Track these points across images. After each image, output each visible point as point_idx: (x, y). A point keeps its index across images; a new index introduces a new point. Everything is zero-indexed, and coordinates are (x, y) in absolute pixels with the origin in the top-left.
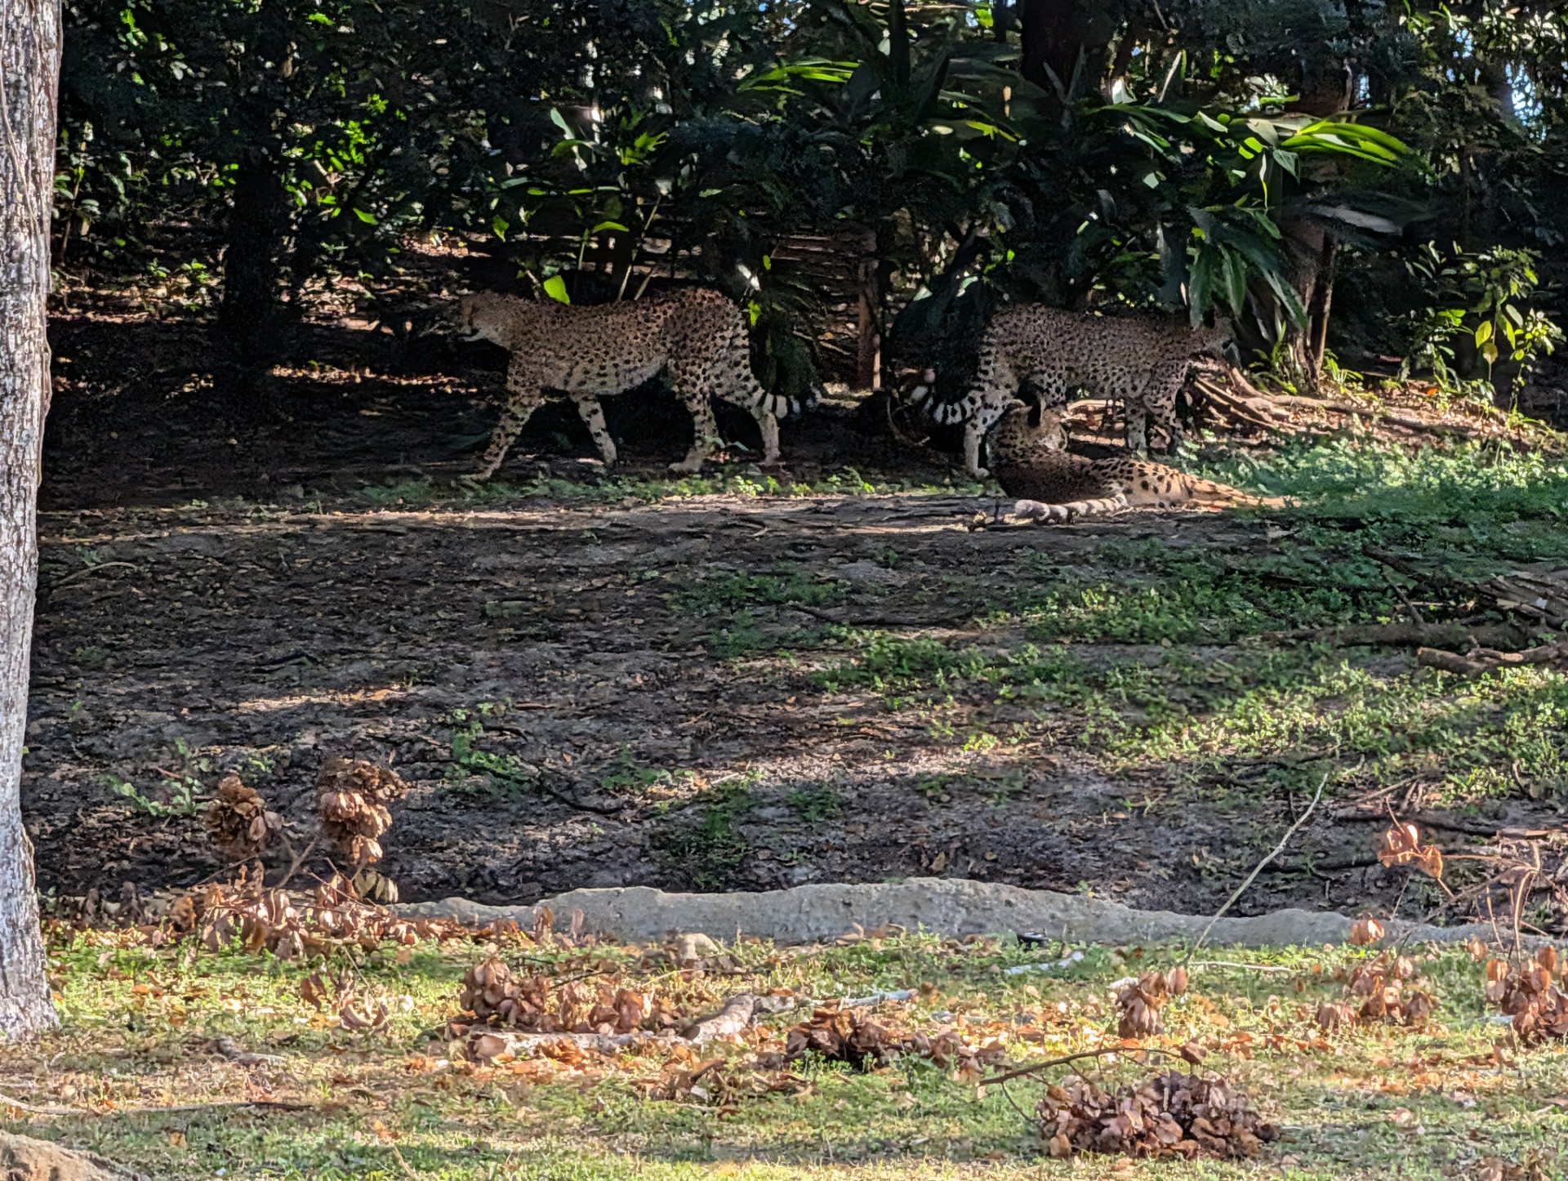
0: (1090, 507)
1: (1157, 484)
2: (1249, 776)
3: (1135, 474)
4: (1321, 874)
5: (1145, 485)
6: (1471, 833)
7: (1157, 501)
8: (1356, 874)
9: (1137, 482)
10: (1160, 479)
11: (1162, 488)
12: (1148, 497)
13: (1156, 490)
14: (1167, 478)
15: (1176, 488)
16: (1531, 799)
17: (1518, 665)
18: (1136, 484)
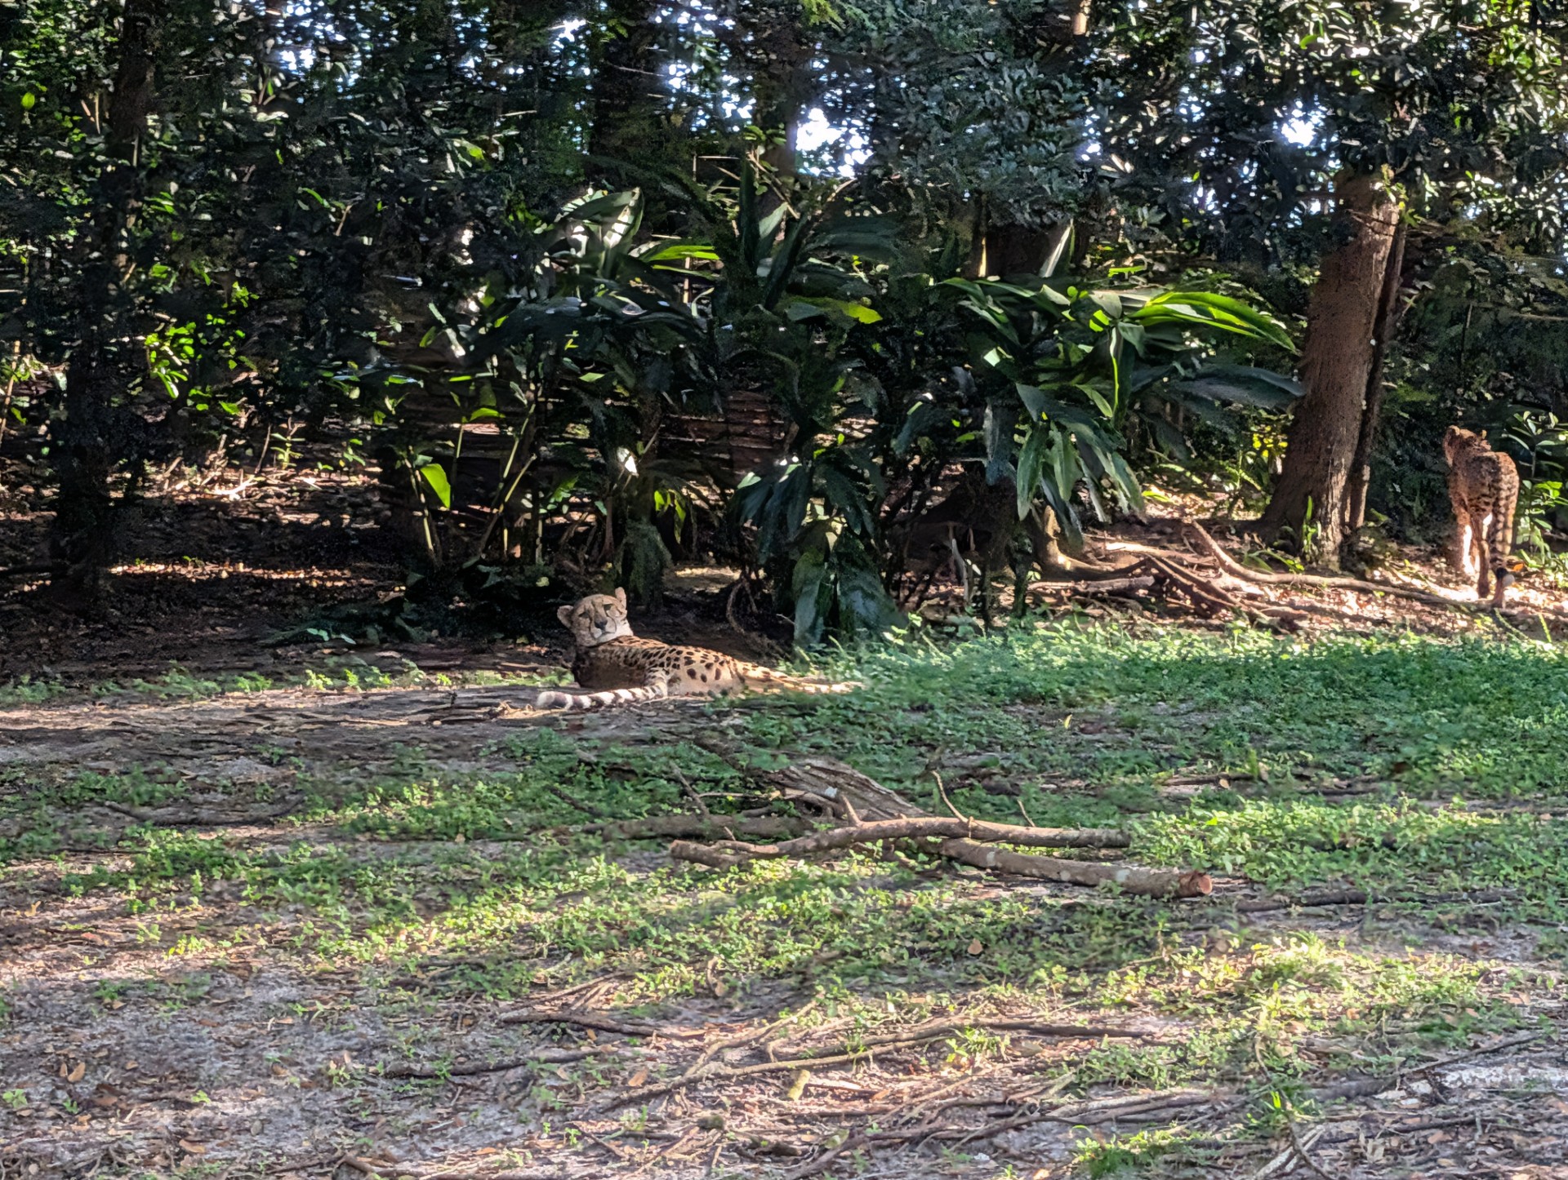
0: (617, 696)
1: (706, 672)
2: (443, 978)
3: (682, 662)
4: (457, 1080)
5: (692, 674)
6: (631, 1034)
7: (705, 690)
8: (494, 1078)
9: (684, 669)
10: (709, 666)
11: (711, 675)
12: (697, 686)
13: (704, 678)
14: (716, 666)
15: (726, 675)
16: (716, 997)
17: (770, 857)
18: (683, 672)
